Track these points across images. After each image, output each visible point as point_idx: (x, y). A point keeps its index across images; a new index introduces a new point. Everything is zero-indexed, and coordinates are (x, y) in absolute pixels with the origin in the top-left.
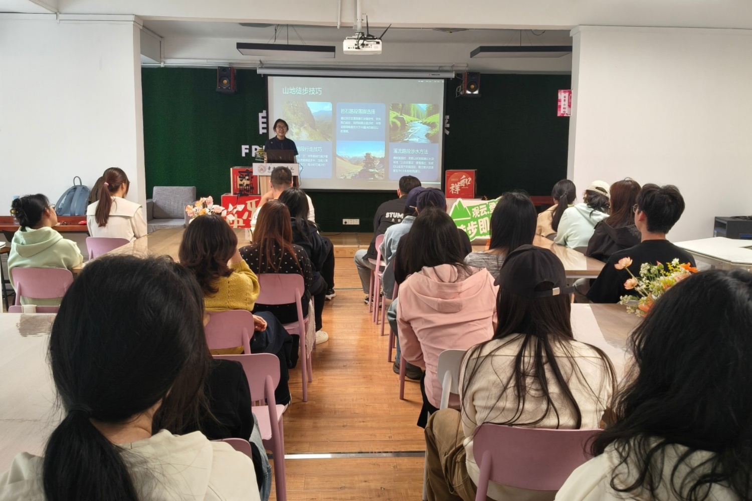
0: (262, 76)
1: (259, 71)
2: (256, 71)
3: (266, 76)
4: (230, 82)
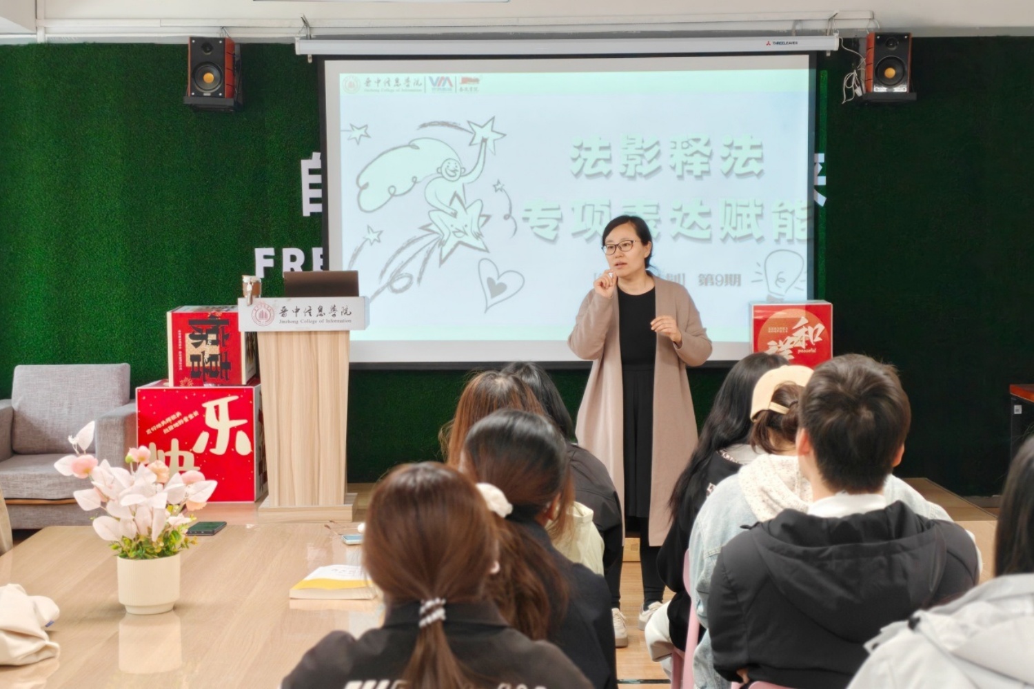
0: (310, 61)
1: (302, 48)
2: (292, 47)
3: (319, 60)
4: (221, 78)
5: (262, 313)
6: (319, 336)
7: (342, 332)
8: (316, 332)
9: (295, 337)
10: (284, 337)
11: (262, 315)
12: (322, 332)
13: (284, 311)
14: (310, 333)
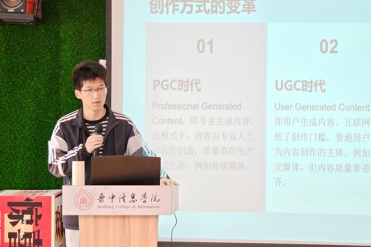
5: (83, 198)
6: (132, 220)
7: (152, 216)
8: (129, 217)
9: (111, 220)
10: (102, 220)
11: (83, 201)
12: (134, 217)
13: (102, 197)
14: (124, 217)
